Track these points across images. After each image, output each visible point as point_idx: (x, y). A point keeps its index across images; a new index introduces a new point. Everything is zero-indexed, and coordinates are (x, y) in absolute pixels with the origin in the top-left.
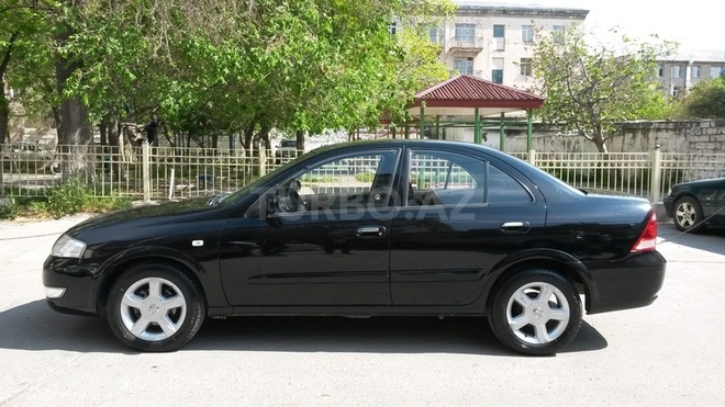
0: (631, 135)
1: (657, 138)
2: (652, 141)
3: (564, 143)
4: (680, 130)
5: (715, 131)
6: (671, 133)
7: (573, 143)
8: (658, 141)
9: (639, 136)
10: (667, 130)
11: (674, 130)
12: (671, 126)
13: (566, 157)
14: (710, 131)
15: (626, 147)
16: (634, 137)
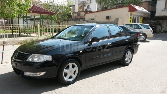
0: (64, 22)
1: (70, 23)
2: (69, 23)
3: (47, 23)
4: (75, 21)
5: (83, 21)
6: (73, 21)
7: (50, 23)
8: (71, 23)
9: (66, 22)
10: (72, 21)
11: (74, 21)
12: (73, 20)
13: (48, 26)
14: (82, 21)
15: (63, 24)
16: (65, 22)
